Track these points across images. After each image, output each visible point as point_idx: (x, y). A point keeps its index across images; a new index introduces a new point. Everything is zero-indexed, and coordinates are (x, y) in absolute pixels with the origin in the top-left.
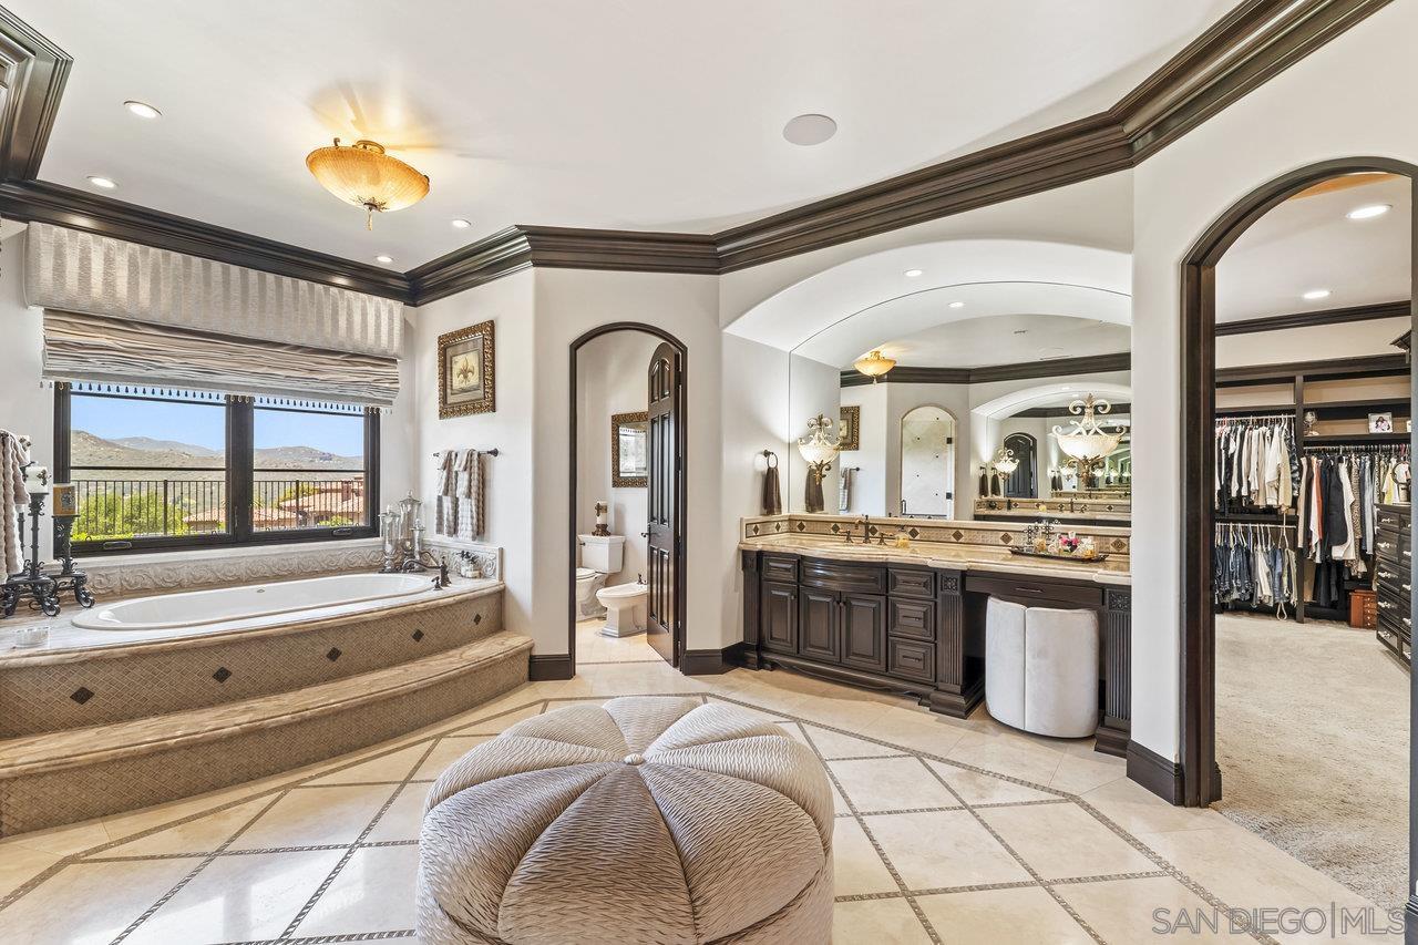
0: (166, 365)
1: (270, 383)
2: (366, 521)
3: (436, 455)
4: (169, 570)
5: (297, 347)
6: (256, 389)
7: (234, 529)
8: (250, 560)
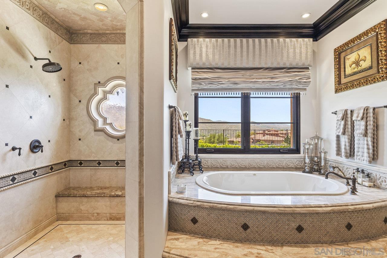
0: (223, 82)
1: (257, 86)
2: (294, 146)
3: (335, 113)
4: (224, 161)
5: (267, 69)
6: (251, 89)
7: (244, 146)
8: (250, 160)
